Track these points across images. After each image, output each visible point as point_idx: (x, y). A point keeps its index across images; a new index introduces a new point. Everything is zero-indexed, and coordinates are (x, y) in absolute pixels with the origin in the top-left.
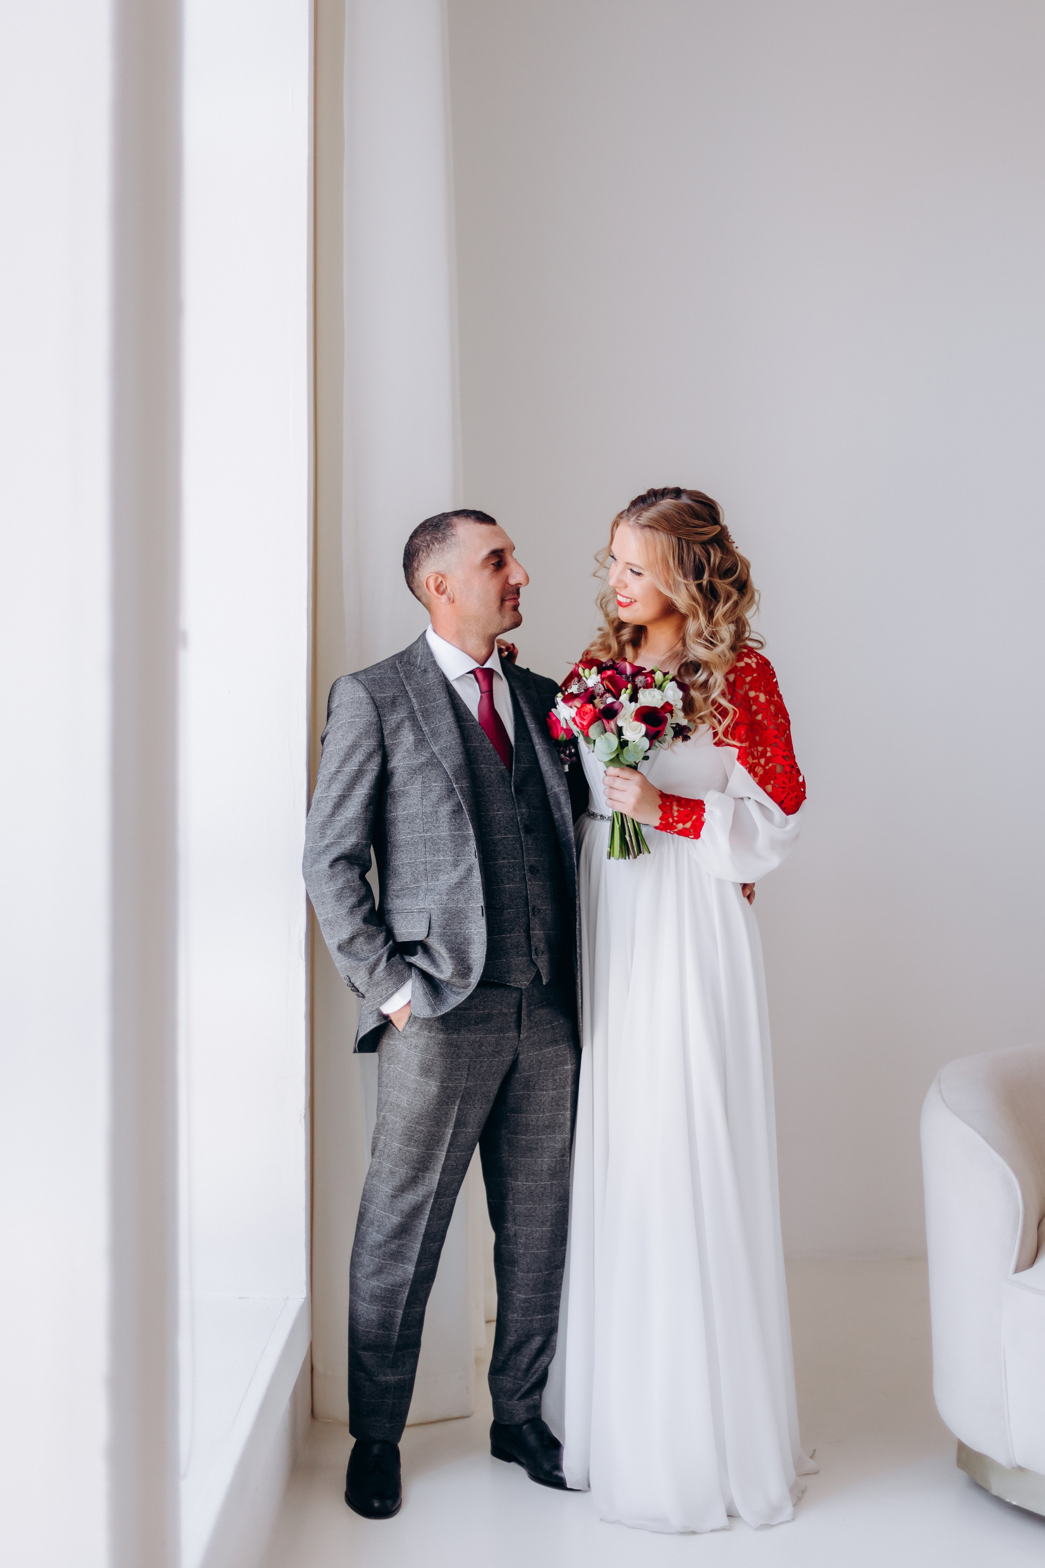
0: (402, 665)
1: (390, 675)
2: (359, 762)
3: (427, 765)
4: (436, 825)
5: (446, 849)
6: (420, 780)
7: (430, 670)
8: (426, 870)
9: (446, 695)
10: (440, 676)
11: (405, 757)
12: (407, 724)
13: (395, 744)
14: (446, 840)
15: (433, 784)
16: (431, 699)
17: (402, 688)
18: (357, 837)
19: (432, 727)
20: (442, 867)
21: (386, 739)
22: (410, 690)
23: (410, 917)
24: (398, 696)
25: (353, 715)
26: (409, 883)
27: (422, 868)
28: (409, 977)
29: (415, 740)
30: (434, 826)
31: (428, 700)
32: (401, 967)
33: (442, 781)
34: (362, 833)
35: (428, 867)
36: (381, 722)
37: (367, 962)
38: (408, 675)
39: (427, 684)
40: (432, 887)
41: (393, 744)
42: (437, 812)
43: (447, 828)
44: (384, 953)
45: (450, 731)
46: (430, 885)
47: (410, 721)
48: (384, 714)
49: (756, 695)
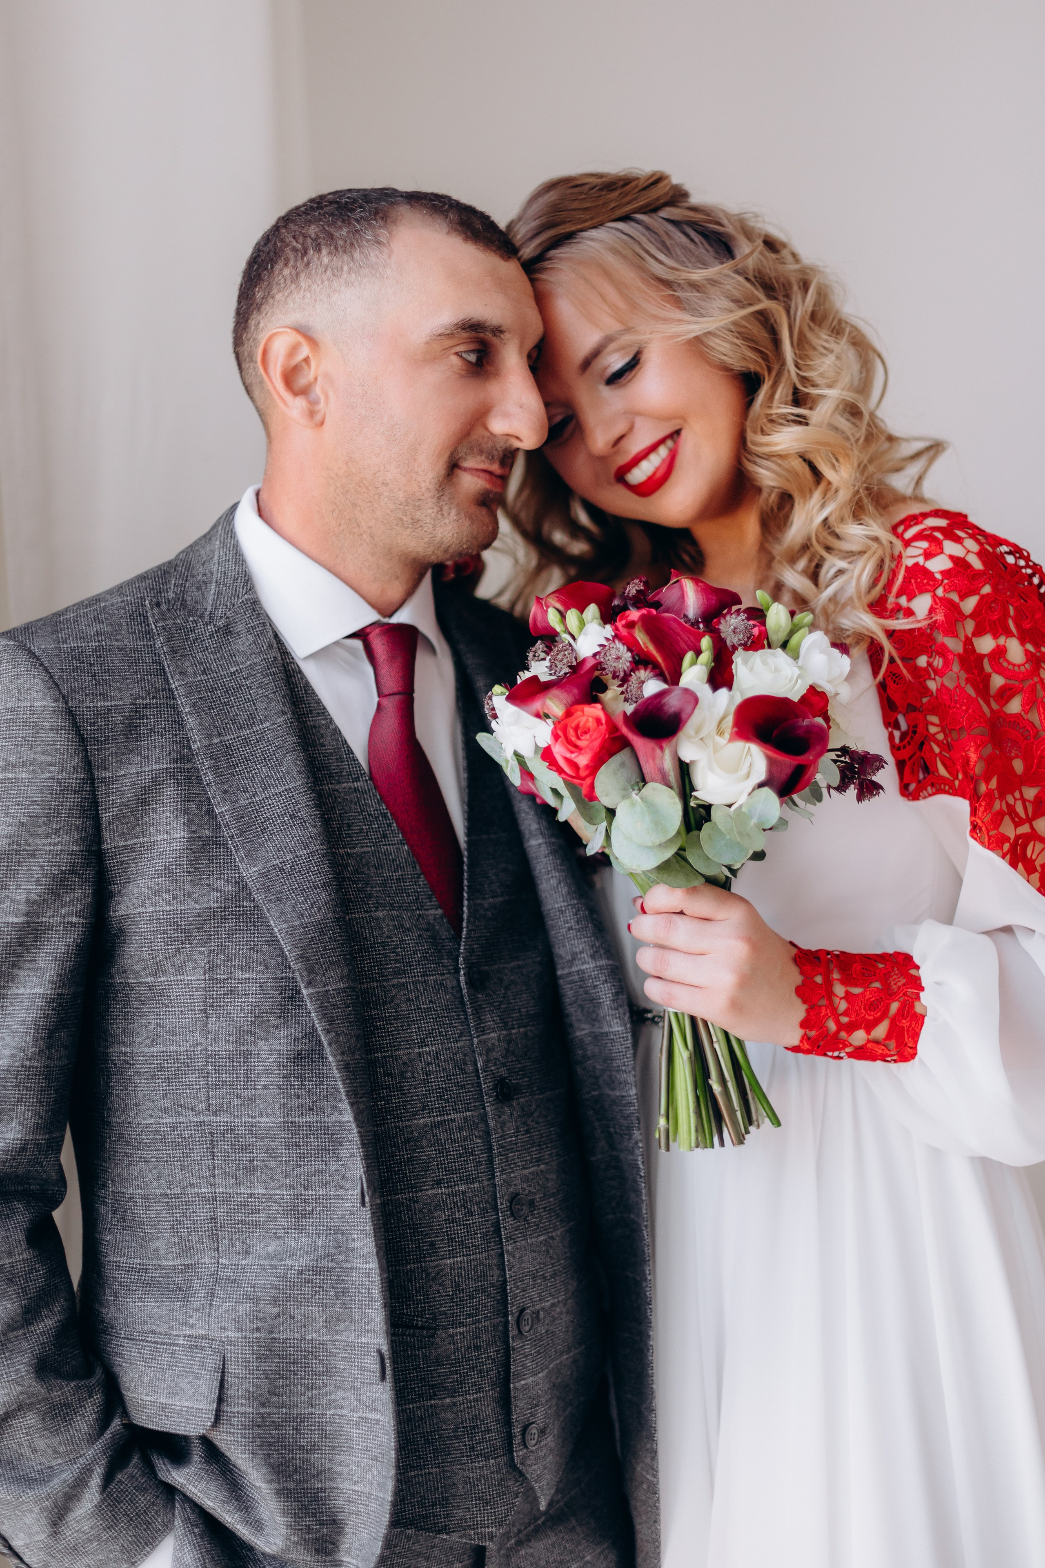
0: (162, 613)
1: (126, 642)
2: (28, 901)
3: (224, 918)
4: (246, 1094)
5: (272, 1164)
6: (202, 960)
7: (240, 627)
8: (213, 1219)
9: (284, 705)
10: (270, 646)
11: (159, 891)
12: (169, 791)
13: (131, 849)
14: (273, 1138)
15: (239, 975)
16: (242, 717)
17: (159, 683)
18: (22, 1124)
19: (242, 802)
20: (262, 1217)
21: (106, 834)
22: (182, 691)
23: (165, 1359)
24: (146, 707)
25: (12, 759)
26: (162, 1252)
27: (203, 1212)
28: (168, 1527)
29: (191, 841)
30: (239, 1096)
31: (234, 720)
32: (142, 1500)
33: (266, 968)
34: (37, 1113)
35: (220, 1213)
36: (93, 783)
37: (47, 1489)
38: (176, 643)
39: (233, 669)
40: (229, 1273)
41: (126, 847)
42: (247, 1055)
43: (277, 1106)
44: (95, 1460)
45: (292, 817)
46: (225, 1267)
47: (179, 784)
48: (104, 760)
49: (998, 646)
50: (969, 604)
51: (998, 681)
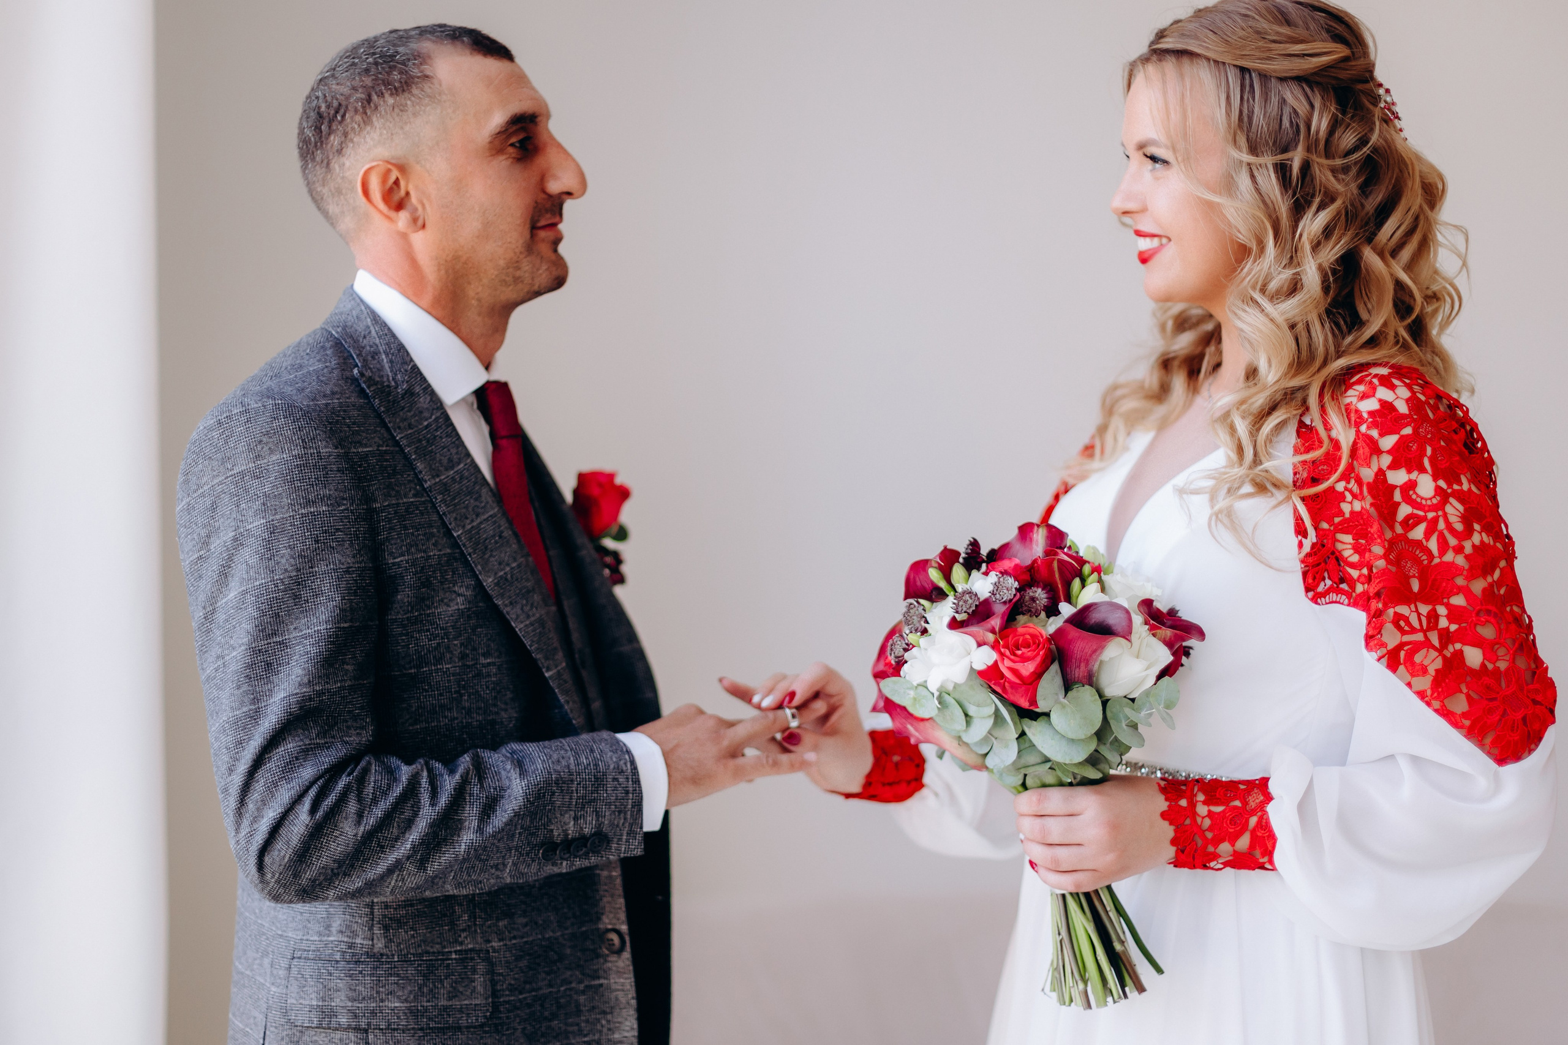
1: (353, 399)
7: (418, 389)
16: (445, 461)
31: (441, 464)
49: (1410, 480)
50: (1388, 442)
51: (1404, 510)
